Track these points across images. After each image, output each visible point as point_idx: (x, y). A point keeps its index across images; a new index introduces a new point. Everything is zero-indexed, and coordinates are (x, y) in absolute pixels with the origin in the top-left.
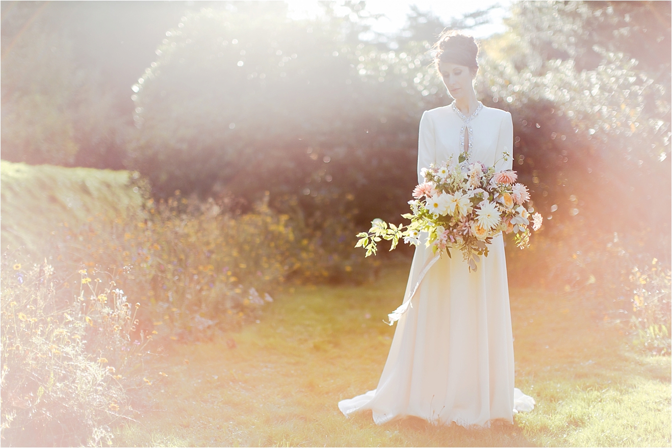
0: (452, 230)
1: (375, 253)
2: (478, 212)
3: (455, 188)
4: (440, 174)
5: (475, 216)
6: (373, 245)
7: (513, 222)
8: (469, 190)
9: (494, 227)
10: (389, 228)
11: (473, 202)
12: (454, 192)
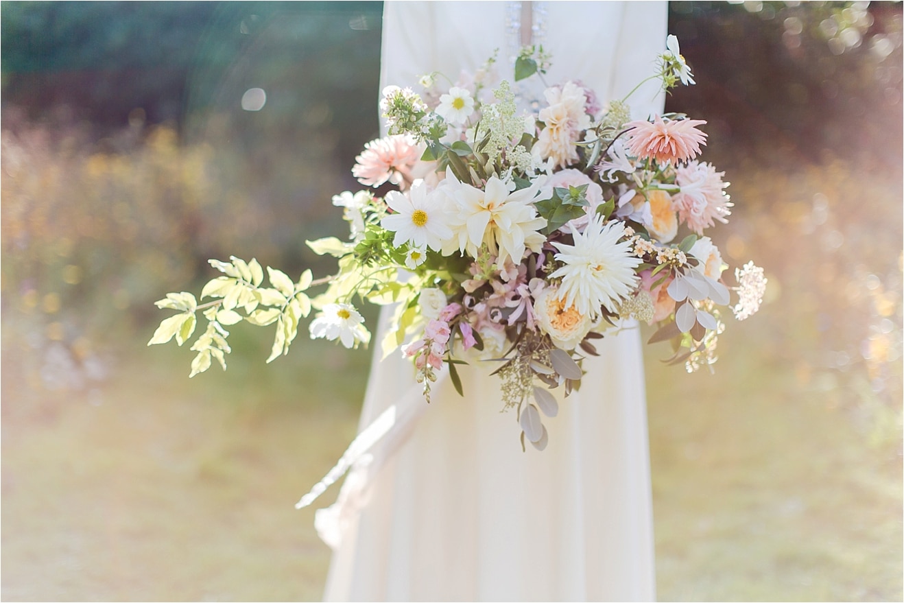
0: (472, 304)
1: (223, 361)
2: (564, 252)
3: (489, 166)
4: (444, 109)
5: (549, 266)
6: (217, 337)
7: (676, 291)
8: (538, 172)
9: (611, 307)
10: (266, 284)
11: (549, 217)
12: (484, 175)
